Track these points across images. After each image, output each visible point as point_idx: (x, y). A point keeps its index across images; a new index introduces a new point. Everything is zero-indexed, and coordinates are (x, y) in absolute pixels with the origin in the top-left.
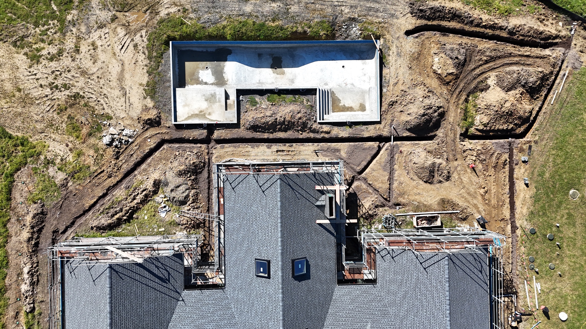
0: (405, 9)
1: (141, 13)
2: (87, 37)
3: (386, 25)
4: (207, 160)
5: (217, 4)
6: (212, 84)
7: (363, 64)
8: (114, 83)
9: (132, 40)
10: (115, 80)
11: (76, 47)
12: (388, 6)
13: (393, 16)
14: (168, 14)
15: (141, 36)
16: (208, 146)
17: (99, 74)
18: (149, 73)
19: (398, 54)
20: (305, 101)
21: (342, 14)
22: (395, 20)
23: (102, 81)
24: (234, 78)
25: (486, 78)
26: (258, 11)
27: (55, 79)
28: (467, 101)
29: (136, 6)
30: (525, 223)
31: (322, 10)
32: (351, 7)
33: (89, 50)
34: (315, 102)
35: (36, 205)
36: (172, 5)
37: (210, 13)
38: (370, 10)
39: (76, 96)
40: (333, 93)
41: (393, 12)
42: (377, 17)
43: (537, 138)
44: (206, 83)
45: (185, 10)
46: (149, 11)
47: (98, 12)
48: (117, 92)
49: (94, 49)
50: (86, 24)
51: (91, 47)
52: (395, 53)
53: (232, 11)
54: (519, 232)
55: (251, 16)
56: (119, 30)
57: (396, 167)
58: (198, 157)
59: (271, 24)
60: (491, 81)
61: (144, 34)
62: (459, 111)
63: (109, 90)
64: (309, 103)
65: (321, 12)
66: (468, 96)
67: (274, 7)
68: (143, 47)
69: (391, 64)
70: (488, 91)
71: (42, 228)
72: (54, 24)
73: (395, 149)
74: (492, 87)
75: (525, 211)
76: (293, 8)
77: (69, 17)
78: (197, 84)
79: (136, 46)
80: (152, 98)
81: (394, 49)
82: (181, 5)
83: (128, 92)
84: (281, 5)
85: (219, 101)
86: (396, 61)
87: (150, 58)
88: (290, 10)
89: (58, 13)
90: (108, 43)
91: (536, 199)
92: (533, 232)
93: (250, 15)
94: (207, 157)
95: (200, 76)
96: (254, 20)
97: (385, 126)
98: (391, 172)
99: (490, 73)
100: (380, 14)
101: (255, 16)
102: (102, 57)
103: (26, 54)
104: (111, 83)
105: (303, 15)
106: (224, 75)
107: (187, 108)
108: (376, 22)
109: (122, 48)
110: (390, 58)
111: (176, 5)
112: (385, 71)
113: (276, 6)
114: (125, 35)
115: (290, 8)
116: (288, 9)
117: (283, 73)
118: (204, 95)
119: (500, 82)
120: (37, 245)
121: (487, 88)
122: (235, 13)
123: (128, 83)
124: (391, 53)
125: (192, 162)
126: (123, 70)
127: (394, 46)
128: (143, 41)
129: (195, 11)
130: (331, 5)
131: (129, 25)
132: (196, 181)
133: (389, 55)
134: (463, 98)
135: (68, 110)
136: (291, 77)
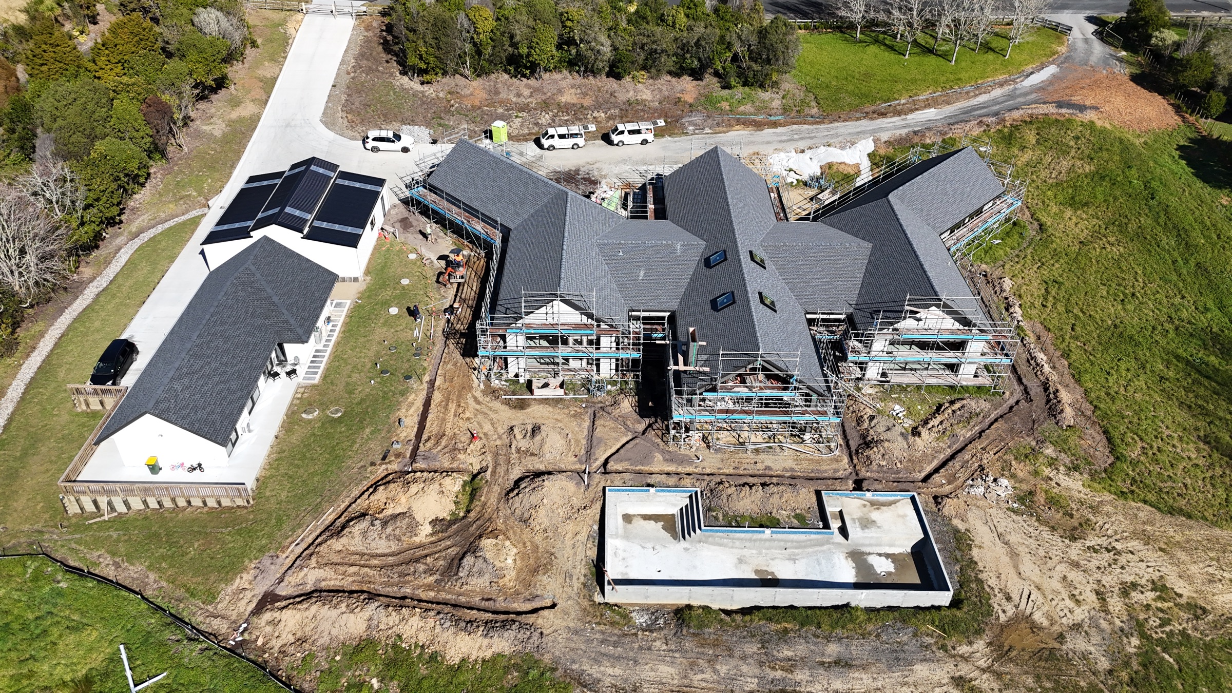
0: (553, 641)
1: (1019, 646)
2: (1093, 613)
3: (588, 619)
4: (854, 457)
5: (889, 656)
6: (870, 554)
7: (626, 574)
8: (1022, 550)
9: (1017, 607)
10: (1023, 554)
11: (1104, 600)
12: (583, 647)
13: (576, 632)
14: (971, 643)
15: (1004, 611)
16: (857, 474)
17: (1050, 564)
18: (972, 563)
19: (571, 576)
20: (721, 518)
21: (666, 638)
22: (571, 625)
23: (1042, 552)
24: (836, 560)
25: (431, 535)
26: (815, 644)
27: (1115, 560)
28: (468, 511)
29: (1030, 657)
30: (415, 386)
31: (702, 646)
32: (649, 649)
33: (1081, 593)
34: (705, 516)
35: (1067, 423)
36: (969, 657)
37: (900, 643)
38: (615, 642)
39: (1074, 539)
40: (675, 536)
41: (575, 638)
42: (603, 633)
43: (369, 469)
44: (880, 555)
45: (943, 647)
46: (1006, 649)
47: (1092, 649)
48: (1014, 538)
49: (1074, 595)
50: (1103, 631)
51: (1081, 598)
52: (575, 578)
53: (862, 645)
54: (426, 378)
55: (825, 638)
56: (1046, 623)
57: (584, 442)
58: (868, 457)
59: (789, 626)
60: (427, 529)
61: (1002, 615)
62: (483, 498)
63: (1026, 542)
64: (714, 514)
65: (702, 642)
66: (464, 517)
67: (788, 650)
68: (995, 596)
69: (584, 563)
70: (434, 518)
71: (1047, 404)
72: (1156, 633)
73: (584, 459)
74: (427, 522)
75: (411, 398)
76: (755, 649)
77: (1135, 641)
78: (894, 554)
79: (1009, 598)
80: (957, 531)
81: (577, 585)
82: (954, 656)
83: (997, 539)
84: (775, 653)
85: (853, 520)
86: (574, 567)
87: (980, 582)
88: (759, 646)
89: (1158, 649)
90: (1054, 603)
91: (393, 406)
92: (408, 377)
93: (828, 639)
94: (855, 461)
95: (893, 565)
96: (819, 631)
97: (597, 484)
98: (591, 437)
99: (424, 540)
100: (598, 636)
101: (819, 637)
102: (1056, 584)
103: (1180, 596)
104: (1027, 550)
105: (734, 639)
106: (854, 565)
107: (901, 513)
108: (605, 625)
109: (1029, 596)
110: (583, 571)
111: (961, 656)
112: (593, 553)
113: (786, 652)
114: (1031, 613)
115: (759, 649)
116: (763, 647)
117: (757, 572)
118: (879, 527)
119: (413, 527)
120: (1046, 389)
121: (434, 522)
122: (855, 642)
123: (1000, 550)
124: (582, 579)
125: (875, 449)
126: (1016, 567)
127: (575, 588)
128: (1000, 605)
129: (926, 647)
130: (686, 651)
131: (1031, 628)
132: (864, 437)
133: (585, 576)
134: (472, 515)
135: (1076, 524)
136: (744, 566)
